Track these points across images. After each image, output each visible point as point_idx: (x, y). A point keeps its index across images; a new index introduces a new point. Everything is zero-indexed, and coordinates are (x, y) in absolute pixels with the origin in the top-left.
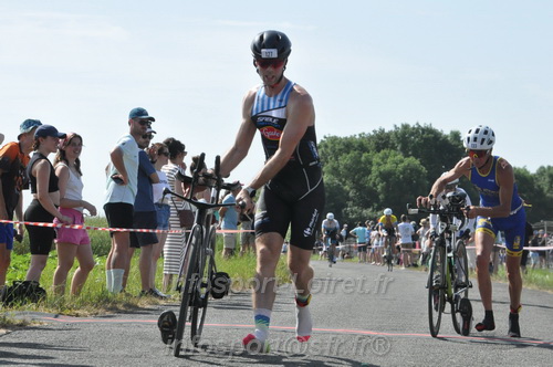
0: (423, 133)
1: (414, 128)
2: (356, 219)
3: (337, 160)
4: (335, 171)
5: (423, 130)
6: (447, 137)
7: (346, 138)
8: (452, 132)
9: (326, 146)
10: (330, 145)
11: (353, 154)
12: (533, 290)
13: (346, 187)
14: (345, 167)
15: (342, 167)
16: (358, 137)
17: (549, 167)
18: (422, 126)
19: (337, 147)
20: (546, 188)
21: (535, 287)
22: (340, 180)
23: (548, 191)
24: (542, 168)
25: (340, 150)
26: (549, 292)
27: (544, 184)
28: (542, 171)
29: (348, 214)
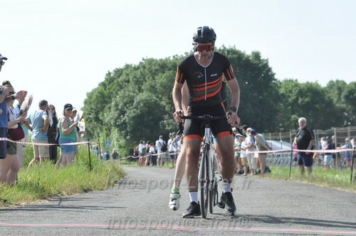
0: (228, 54)
1: (220, 50)
2: (171, 131)
3: (154, 79)
4: (153, 89)
5: (228, 51)
6: (249, 57)
7: (161, 60)
8: (253, 53)
9: (144, 67)
10: (147, 66)
11: (168, 73)
12: (325, 188)
13: (163, 103)
14: (162, 85)
15: (158, 85)
16: (172, 58)
17: (338, 81)
18: (228, 47)
19: (153, 68)
20: (335, 100)
21: (326, 185)
22: (158, 97)
23: (337, 102)
24: (331, 82)
25: (157, 70)
26: (339, 189)
27: (333, 96)
28: (332, 85)
29: (165, 126)
